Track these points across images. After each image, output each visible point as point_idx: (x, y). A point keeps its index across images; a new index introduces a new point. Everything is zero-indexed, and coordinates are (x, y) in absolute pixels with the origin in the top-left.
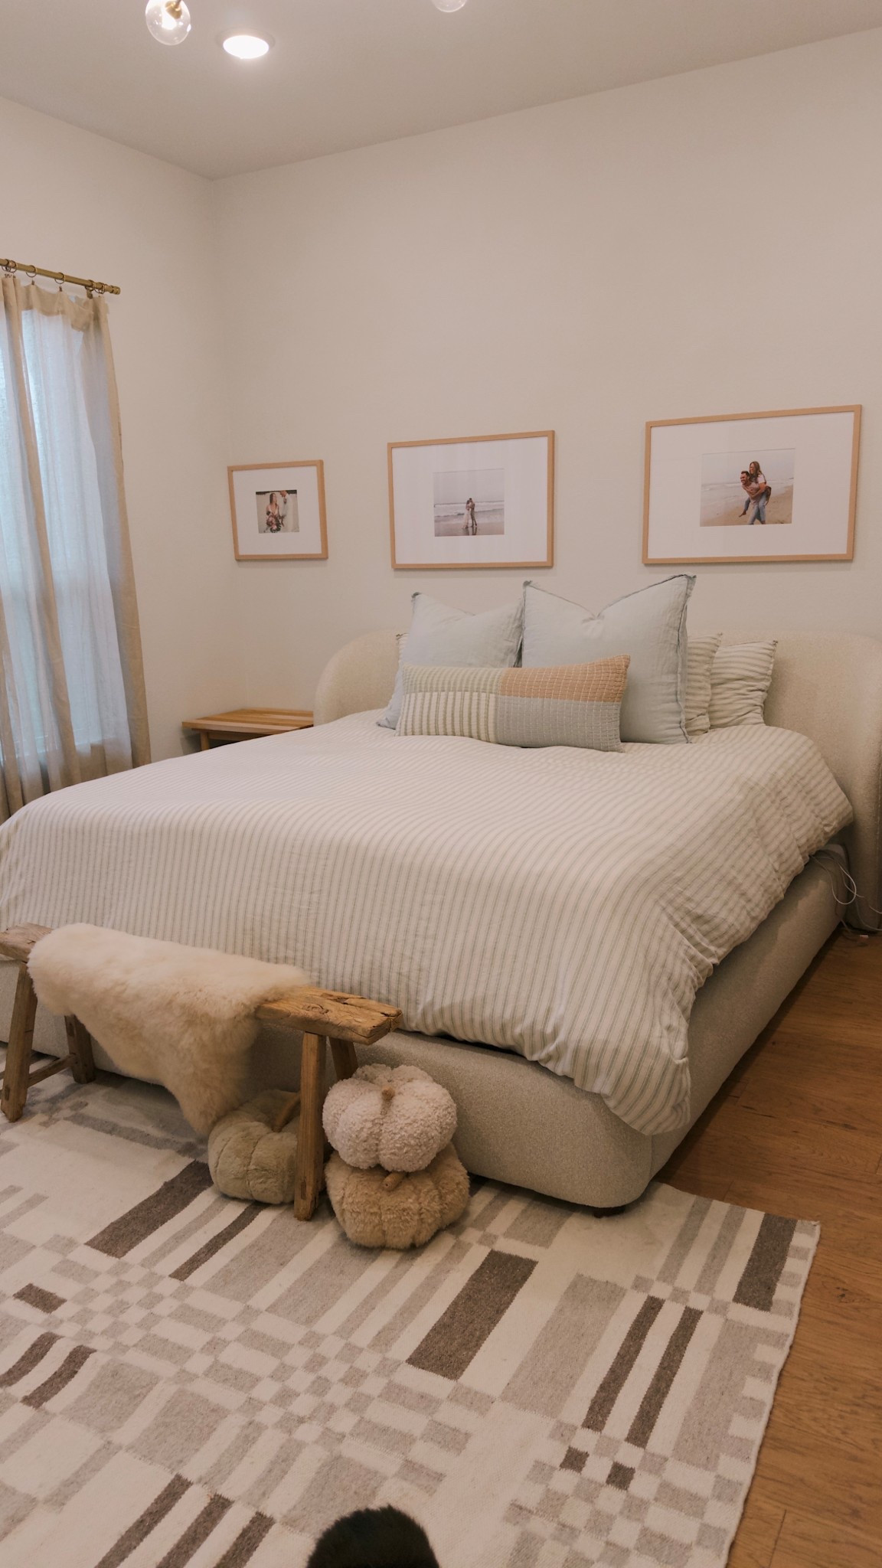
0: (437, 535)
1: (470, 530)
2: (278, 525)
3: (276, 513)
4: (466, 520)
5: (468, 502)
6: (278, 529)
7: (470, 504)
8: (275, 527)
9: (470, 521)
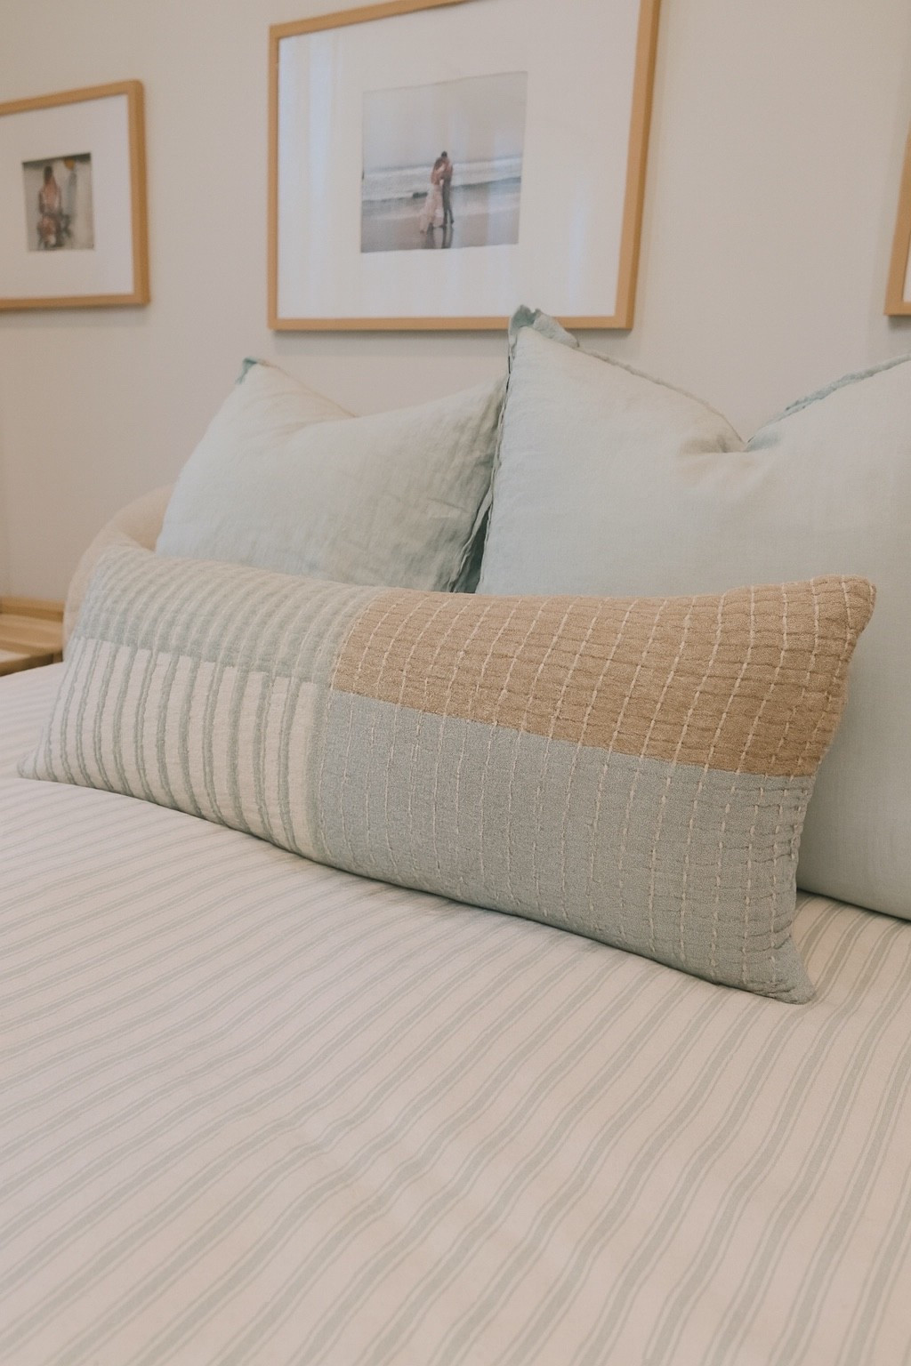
0: (366, 248)
1: (438, 234)
2: (58, 232)
3: (56, 205)
4: (431, 209)
5: (438, 163)
6: (59, 245)
7: (442, 169)
8: (52, 239)
9: (440, 213)
